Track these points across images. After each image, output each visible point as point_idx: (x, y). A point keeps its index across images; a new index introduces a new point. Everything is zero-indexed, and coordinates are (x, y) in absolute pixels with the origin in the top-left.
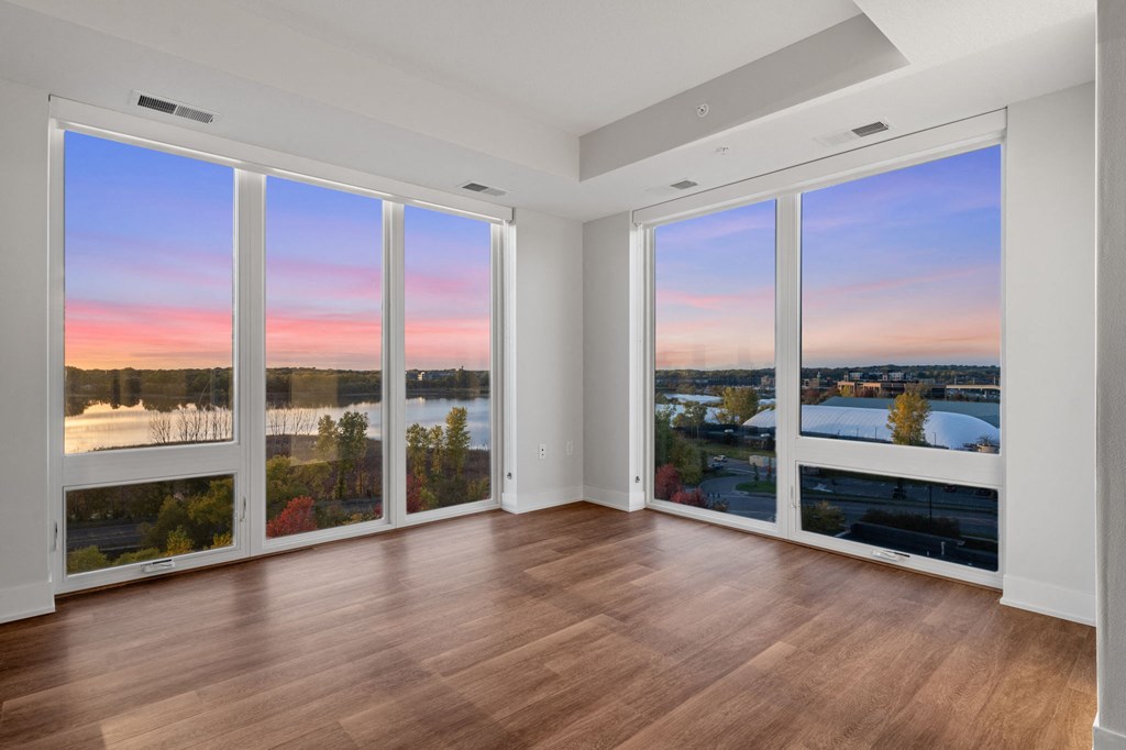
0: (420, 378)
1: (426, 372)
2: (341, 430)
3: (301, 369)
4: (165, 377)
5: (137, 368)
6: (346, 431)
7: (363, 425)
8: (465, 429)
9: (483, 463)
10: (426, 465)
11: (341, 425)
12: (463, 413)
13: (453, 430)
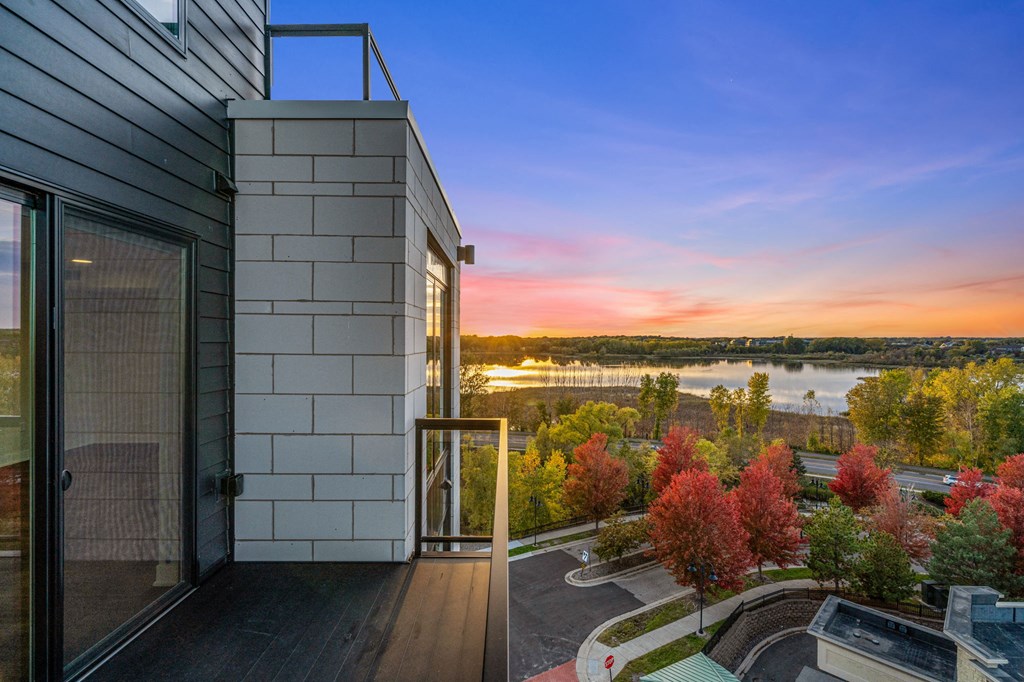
0: (748, 344)
1: (753, 339)
2: (657, 386)
3: (650, 337)
4: (563, 342)
5: (549, 337)
6: (661, 387)
7: (675, 384)
8: (766, 393)
9: (785, 425)
10: (729, 421)
11: (658, 382)
12: (764, 378)
13: (754, 393)
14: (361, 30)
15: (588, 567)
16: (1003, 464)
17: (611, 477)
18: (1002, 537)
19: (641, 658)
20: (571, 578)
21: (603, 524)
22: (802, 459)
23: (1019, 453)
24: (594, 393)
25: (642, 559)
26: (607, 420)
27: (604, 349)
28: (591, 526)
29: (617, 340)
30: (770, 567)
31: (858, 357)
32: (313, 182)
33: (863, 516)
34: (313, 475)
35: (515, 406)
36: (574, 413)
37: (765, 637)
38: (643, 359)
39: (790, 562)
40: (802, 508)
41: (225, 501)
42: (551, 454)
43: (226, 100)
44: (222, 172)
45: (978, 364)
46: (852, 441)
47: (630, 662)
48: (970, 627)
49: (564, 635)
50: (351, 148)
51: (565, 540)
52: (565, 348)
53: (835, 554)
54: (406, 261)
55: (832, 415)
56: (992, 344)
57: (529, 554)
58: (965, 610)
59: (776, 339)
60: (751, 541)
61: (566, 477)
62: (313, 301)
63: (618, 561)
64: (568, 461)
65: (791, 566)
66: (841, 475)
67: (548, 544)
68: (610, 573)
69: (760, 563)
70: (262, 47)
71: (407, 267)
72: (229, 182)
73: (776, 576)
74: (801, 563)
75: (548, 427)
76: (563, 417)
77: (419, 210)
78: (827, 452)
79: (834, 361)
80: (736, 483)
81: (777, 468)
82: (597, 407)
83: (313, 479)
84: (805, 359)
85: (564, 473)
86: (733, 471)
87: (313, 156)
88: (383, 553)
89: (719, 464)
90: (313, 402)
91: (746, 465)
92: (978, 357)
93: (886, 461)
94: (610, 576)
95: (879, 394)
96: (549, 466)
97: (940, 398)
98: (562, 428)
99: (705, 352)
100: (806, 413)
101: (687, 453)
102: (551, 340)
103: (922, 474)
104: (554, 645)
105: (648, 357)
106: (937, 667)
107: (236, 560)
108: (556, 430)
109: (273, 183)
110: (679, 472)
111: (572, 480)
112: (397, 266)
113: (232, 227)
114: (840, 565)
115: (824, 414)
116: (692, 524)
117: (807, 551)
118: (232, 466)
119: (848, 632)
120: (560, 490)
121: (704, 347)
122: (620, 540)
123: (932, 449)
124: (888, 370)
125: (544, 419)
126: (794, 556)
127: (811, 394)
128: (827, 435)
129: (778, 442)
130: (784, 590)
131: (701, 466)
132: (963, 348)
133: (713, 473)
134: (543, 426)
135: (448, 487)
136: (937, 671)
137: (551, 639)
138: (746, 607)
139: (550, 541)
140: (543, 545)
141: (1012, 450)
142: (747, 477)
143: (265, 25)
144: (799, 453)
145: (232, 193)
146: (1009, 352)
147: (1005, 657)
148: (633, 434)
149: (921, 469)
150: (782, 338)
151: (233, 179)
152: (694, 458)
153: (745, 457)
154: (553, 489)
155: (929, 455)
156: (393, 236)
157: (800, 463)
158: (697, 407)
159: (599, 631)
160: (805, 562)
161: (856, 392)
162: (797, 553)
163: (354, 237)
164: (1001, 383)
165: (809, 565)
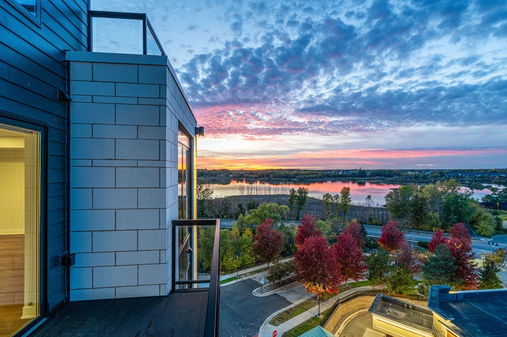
0: (340, 173)
1: (343, 170)
2: (298, 194)
3: (294, 170)
4: (251, 172)
6: (300, 195)
7: (306, 193)
8: (349, 197)
9: (358, 212)
10: (332, 210)
11: (298, 192)
12: (348, 189)
13: (343, 197)
14: (142, 17)
15: (264, 286)
16: (452, 227)
17: (275, 241)
18: (451, 262)
19: (291, 330)
20: (256, 293)
21: (271, 264)
22: (365, 228)
23: (459, 222)
24: (267, 198)
25: (290, 281)
26: (273, 212)
27: (271, 176)
28: (266, 265)
29: (278, 171)
30: (351, 281)
31: (390, 179)
32: (115, 96)
33: (392, 254)
34: (115, 252)
35: (227, 205)
36: (257, 208)
37: (349, 316)
38: (290, 180)
39: (360, 278)
40: (365, 251)
41: (64, 269)
42: (245, 230)
43: (65, 51)
44: (62, 90)
45: (441, 182)
46: (387, 219)
47: (285, 333)
48: (438, 304)
49: (252, 322)
50: (137, 79)
51: (252, 273)
52: (252, 175)
53: (380, 273)
54: (167, 139)
55: (379, 207)
56: (447, 173)
57: (234, 282)
58: (436, 296)
59: (354, 170)
60: (342, 269)
61: (253, 241)
62: (115, 159)
63: (279, 282)
64: (254, 233)
65: (361, 280)
66: (383, 235)
67: (244, 276)
68: (275, 289)
69: (346, 280)
70: (86, 22)
71: (167, 142)
72: (67, 95)
73: (353, 286)
74: (365, 278)
75: (244, 216)
76: (251, 210)
77: (173, 112)
78: (377, 224)
79: (379, 181)
80: (335, 241)
81: (354, 233)
82: (268, 205)
83: (115, 254)
84: (367, 180)
85: (251, 239)
86: (334, 235)
87: (115, 83)
88: (154, 292)
89: (327, 232)
90: (116, 213)
91: (340, 232)
92: (441, 178)
93: (402, 228)
94: (275, 290)
95: (399, 196)
96: (244, 236)
97: (425, 198)
98: (250, 216)
99: (320, 177)
100: (367, 206)
101: (312, 227)
102: (245, 171)
103: (418, 233)
104: (247, 327)
105: (293, 179)
106: (425, 324)
107: (71, 300)
108: (248, 217)
109: (92, 96)
110: (308, 236)
111: (256, 242)
112: (162, 142)
113: (69, 120)
114: (383, 278)
115: (375, 206)
116: (314, 262)
117: (368, 272)
118: (68, 249)
119: (386, 311)
120: (250, 247)
121: (320, 175)
122: (279, 271)
123: (422, 222)
124: (403, 185)
125: (242, 212)
126: (362, 275)
127: (369, 197)
128: (376, 216)
129: (354, 220)
130: (357, 292)
131: (319, 233)
132: (435, 174)
133: (324, 237)
134: (241, 215)
135: (191, 252)
136: (425, 325)
137: (246, 325)
138: (340, 301)
139: (245, 274)
140: (241, 276)
141: (455, 221)
142: (340, 238)
143: (88, 10)
144: (364, 225)
145: (69, 101)
146: (454, 176)
147: (453, 317)
148: (286, 218)
149: (418, 231)
150: (356, 170)
151: (69, 93)
152: (315, 229)
153: (339, 228)
154: (246, 248)
155: (421, 225)
156: (160, 126)
157: (364, 230)
158: (317, 203)
159: (270, 318)
160: (367, 278)
161: (389, 196)
162: (363, 274)
163: (138, 126)
164: (451, 191)
165: (369, 279)
